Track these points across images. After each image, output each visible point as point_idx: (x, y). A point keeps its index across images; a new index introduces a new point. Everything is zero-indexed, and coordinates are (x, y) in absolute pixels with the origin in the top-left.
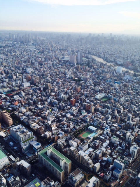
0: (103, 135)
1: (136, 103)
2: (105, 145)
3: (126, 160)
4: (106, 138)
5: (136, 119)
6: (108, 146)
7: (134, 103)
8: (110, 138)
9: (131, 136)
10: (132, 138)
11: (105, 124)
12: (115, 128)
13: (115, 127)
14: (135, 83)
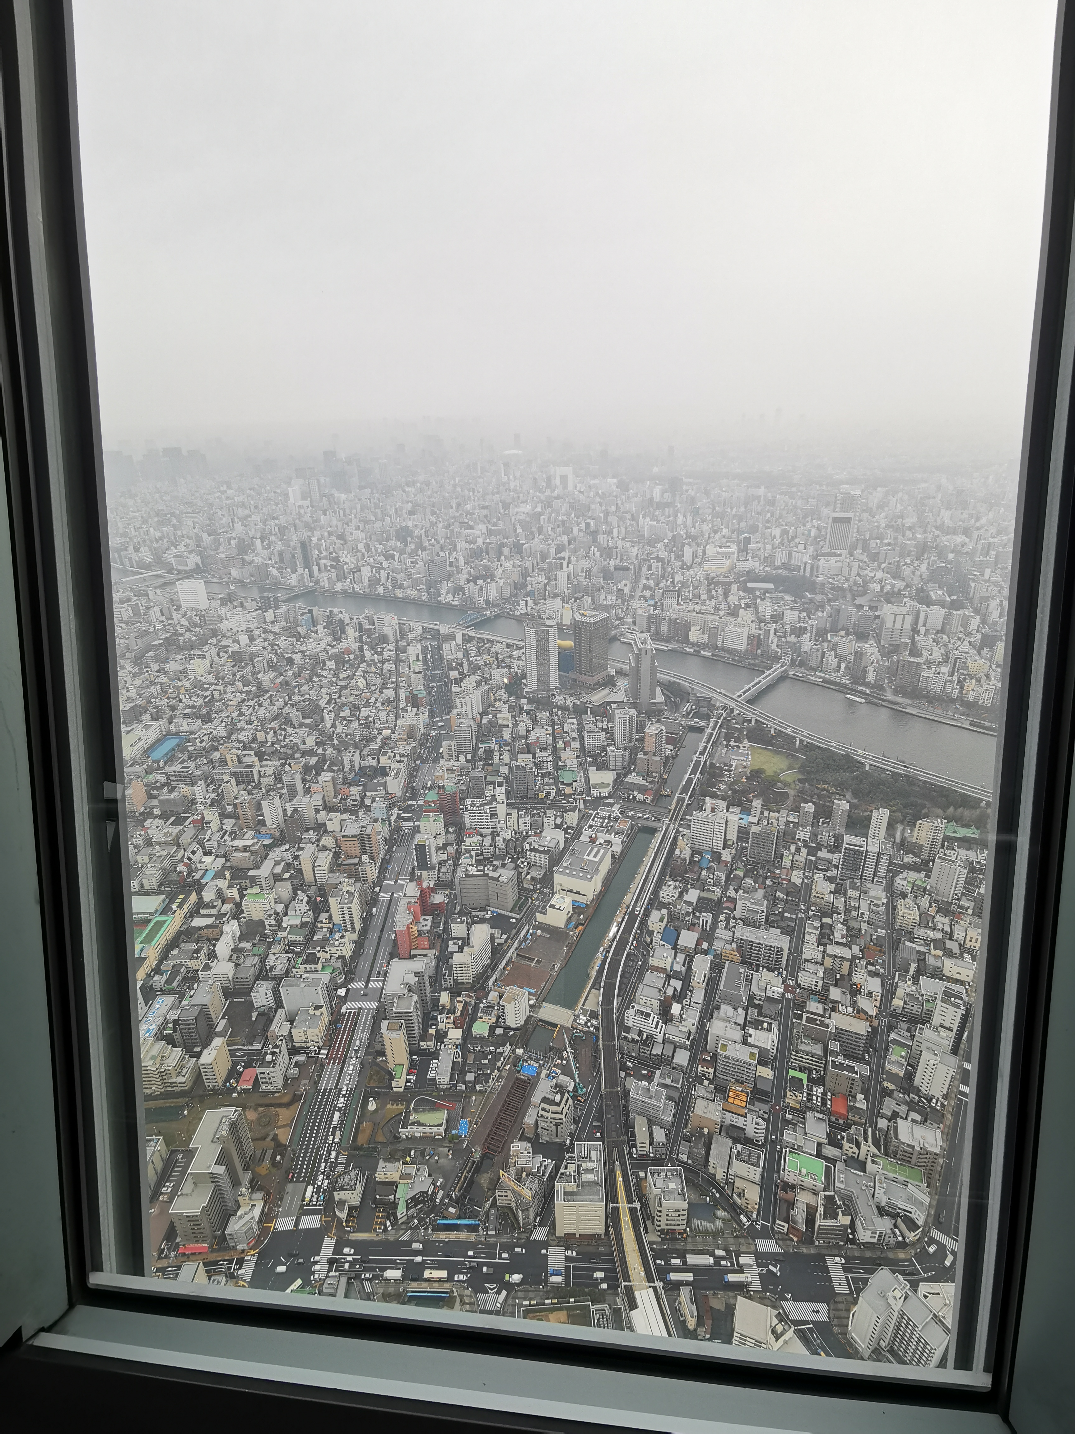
0: (202, 911)
1: (304, 718)
2: (223, 947)
3: (328, 956)
4: (220, 916)
5: (319, 778)
6: (241, 945)
7: (295, 723)
8: (238, 905)
9: (321, 854)
10: (325, 859)
11: (195, 858)
12: (247, 854)
13: (245, 849)
14: (275, 634)
